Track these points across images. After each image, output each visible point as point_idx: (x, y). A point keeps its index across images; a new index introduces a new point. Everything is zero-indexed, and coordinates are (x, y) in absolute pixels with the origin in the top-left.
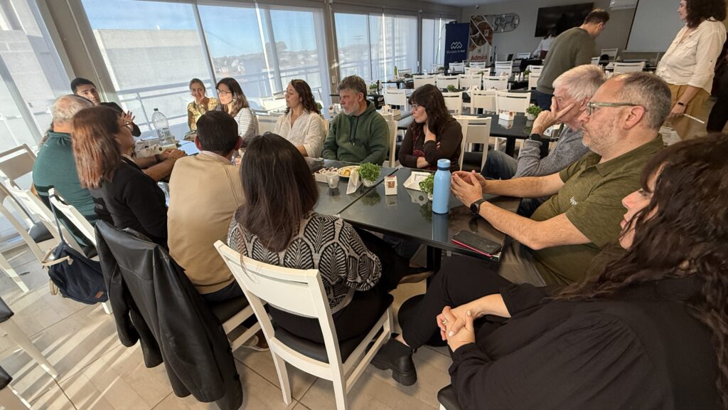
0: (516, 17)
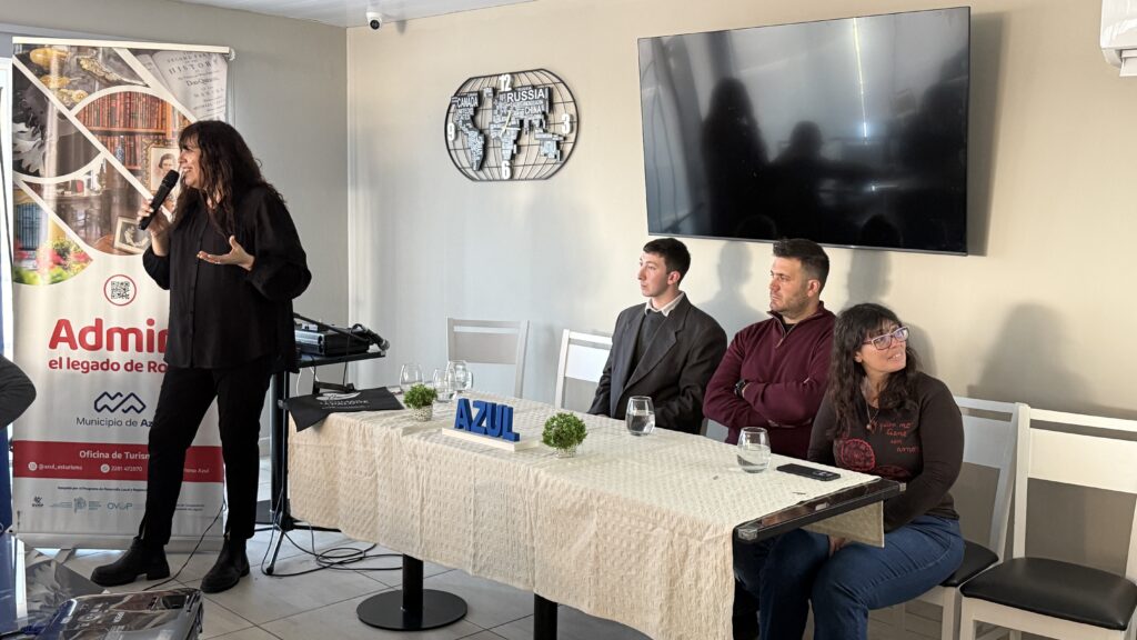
0: (561, 95)
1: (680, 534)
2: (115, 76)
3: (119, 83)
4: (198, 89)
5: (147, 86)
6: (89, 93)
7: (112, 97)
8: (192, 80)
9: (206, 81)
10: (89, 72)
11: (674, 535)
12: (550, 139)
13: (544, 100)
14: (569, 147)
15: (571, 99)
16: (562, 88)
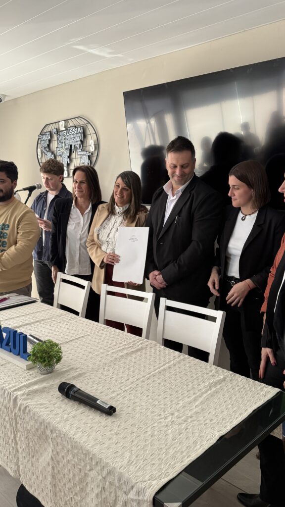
0: (90, 130)
1: (110, 483)
11: (106, 482)
12: (85, 155)
13: (81, 133)
14: (95, 158)
15: (94, 132)
16: (89, 127)
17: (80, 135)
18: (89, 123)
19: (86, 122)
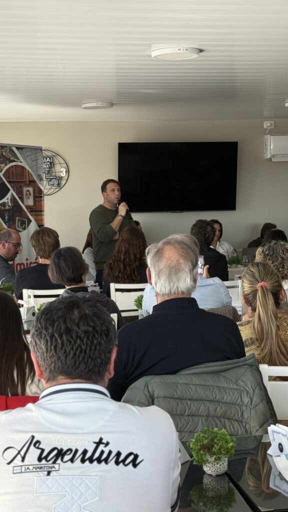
0: (58, 160)
2: (12, 158)
3: (14, 161)
4: (34, 163)
5: (21, 162)
6: (6, 165)
7: (12, 166)
8: (33, 160)
9: (36, 160)
10: (5, 157)
12: (55, 179)
13: (51, 163)
14: (64, 182)
15: (64, 162)
16: (58, 157)
17: (49, 163)
18: (59, 155)
19: (55, 154)
